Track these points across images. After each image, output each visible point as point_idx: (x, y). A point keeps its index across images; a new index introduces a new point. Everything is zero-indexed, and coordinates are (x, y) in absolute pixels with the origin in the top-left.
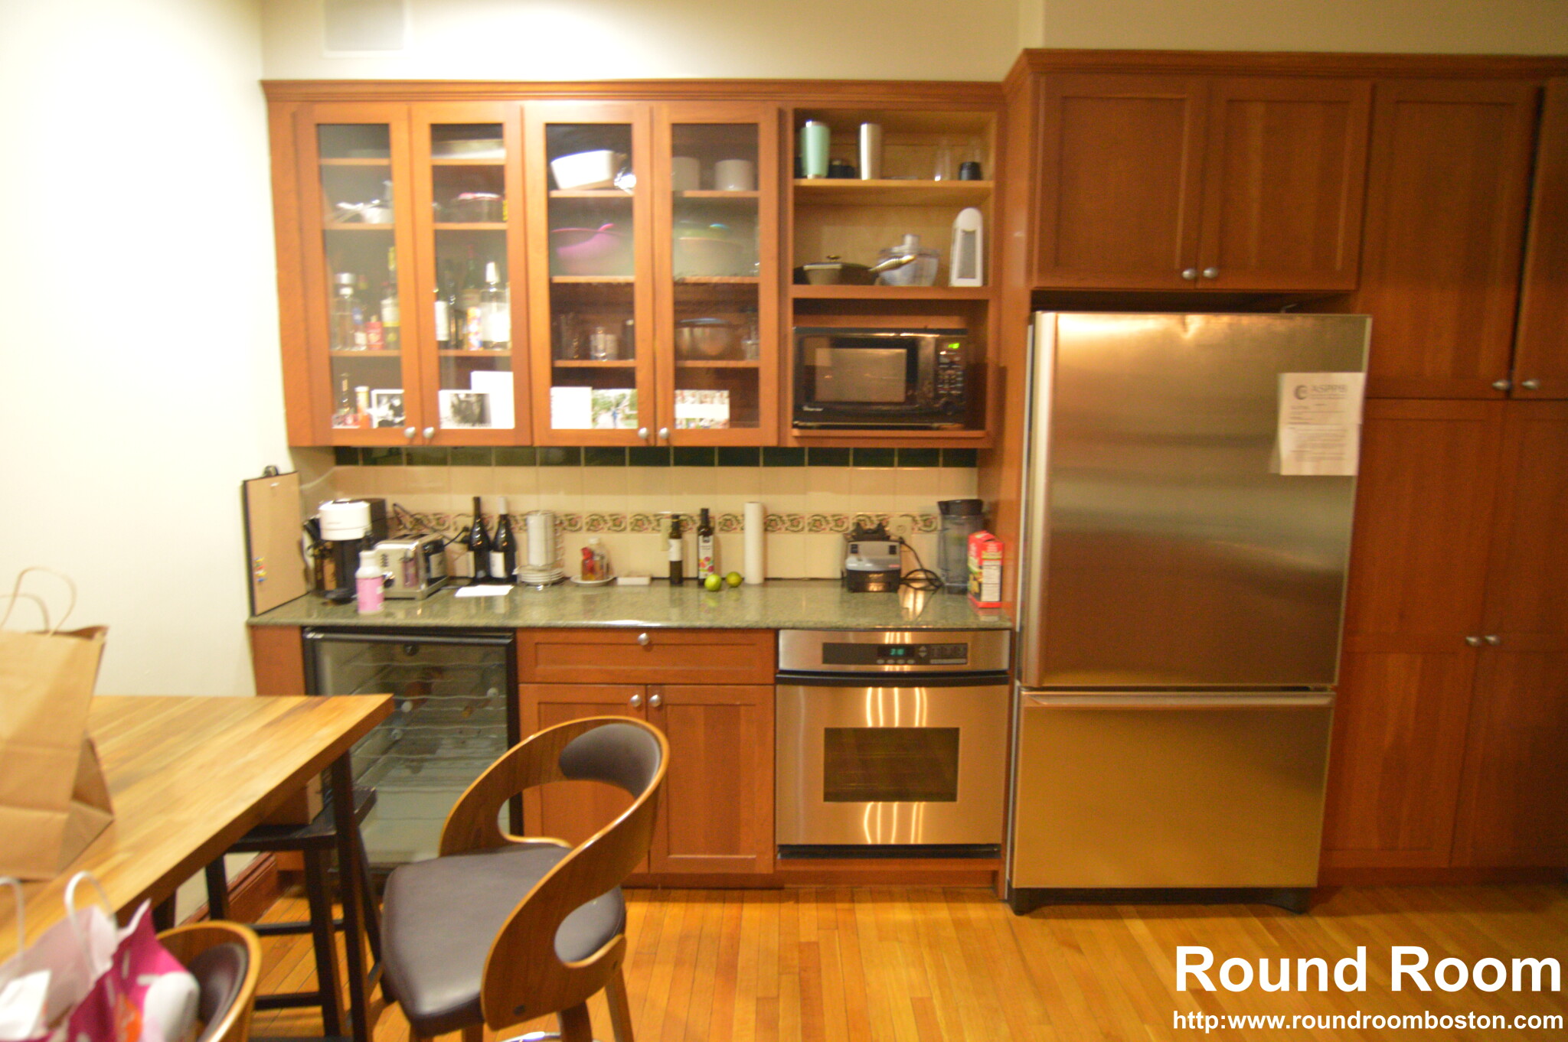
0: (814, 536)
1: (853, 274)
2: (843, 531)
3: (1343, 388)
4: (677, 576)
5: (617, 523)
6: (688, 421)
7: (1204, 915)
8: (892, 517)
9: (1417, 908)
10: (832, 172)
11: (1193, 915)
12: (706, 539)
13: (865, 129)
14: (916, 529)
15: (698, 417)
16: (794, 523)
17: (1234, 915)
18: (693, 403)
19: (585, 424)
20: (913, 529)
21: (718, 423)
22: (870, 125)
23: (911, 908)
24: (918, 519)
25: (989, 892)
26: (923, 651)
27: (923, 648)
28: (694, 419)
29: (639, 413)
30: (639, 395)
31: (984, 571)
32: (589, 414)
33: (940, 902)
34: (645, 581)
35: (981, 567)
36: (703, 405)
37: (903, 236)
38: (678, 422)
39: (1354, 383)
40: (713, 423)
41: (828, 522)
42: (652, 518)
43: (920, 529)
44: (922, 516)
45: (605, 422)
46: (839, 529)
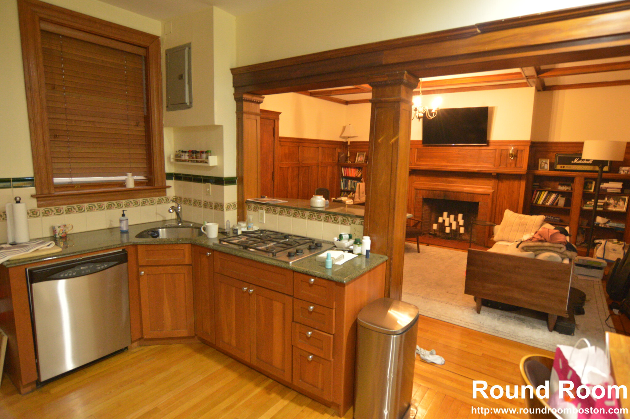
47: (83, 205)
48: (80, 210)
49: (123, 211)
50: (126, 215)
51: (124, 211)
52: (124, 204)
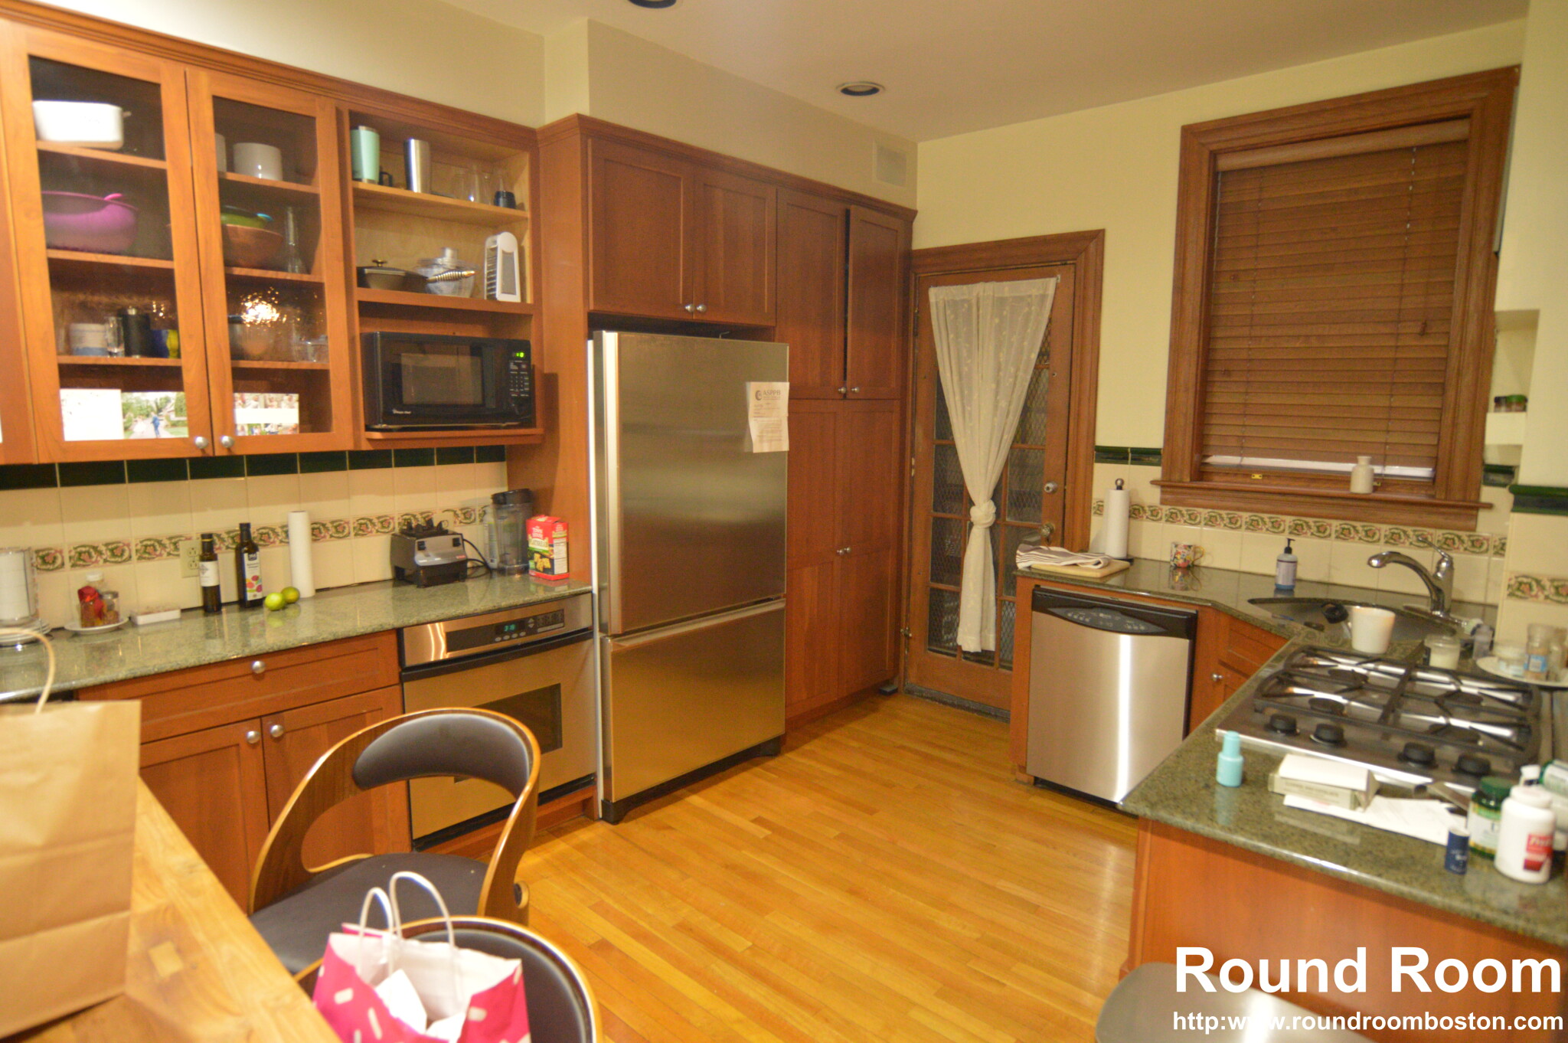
0: (361, 540)
1: (414, 282)
2: (391, 531)
3: (779, 392)
4: (212, 603)
5: (117, 552)
6: (251, 426)
7: (729, 777)
8: (436, 513)
9: (829, 730)
10: (383, 177)
11: (721, 780)
12: (251, 556)
13: (414, 145)
14: (458, 522)
15: (263, 423)
16: (339, 529)
17: (744, 770)
18: (256, 407)
19: (116, 433)
20: (455, 522)
21: (286, 428)
22: (418, 141)
23: (535, 853)
24: (459, 512)
25: (583, 818)
26: (532, 623)
27: (531, 620)
28: (259, 425)
29: (189, 420)
30: (188, 399)
31: (555, 548)
32: (120, 422)
33: (554, 839)
34: (176, 614)
35: (552, 546)
36: (269, 409)
37: (443, 249)
38: (239, 428)
39: (783, 388)
40: (280, 428)
41: (374, 525)
42: (166, 542)
43: (461, 522)
44: (462, 510)
45: (143, 430)
46: (386, 530)
47: (1240, 513)
48: (1233, 523)
49: (1289, 540)
50: (1294, 552)
51: (1292, 542)
52: (1334, 529)
